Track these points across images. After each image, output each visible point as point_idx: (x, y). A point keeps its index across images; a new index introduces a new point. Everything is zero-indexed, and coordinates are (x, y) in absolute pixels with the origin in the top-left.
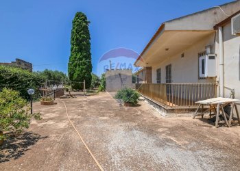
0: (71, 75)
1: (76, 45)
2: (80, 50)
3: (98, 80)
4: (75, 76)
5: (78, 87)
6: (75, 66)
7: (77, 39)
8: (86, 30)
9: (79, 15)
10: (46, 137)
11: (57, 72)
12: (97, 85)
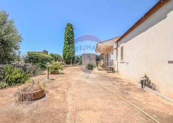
0: (64, 57)
1: (67, 41)
2: (69, 43)
3: (78, 59)
4: (66, 57)
5: (68, 63)
6: (67, 52)
7: (68, 38)
8: (72, 33)
9: (69, 25)
10: (63, 74)
11: (56, 54)
12: (77, 61)
